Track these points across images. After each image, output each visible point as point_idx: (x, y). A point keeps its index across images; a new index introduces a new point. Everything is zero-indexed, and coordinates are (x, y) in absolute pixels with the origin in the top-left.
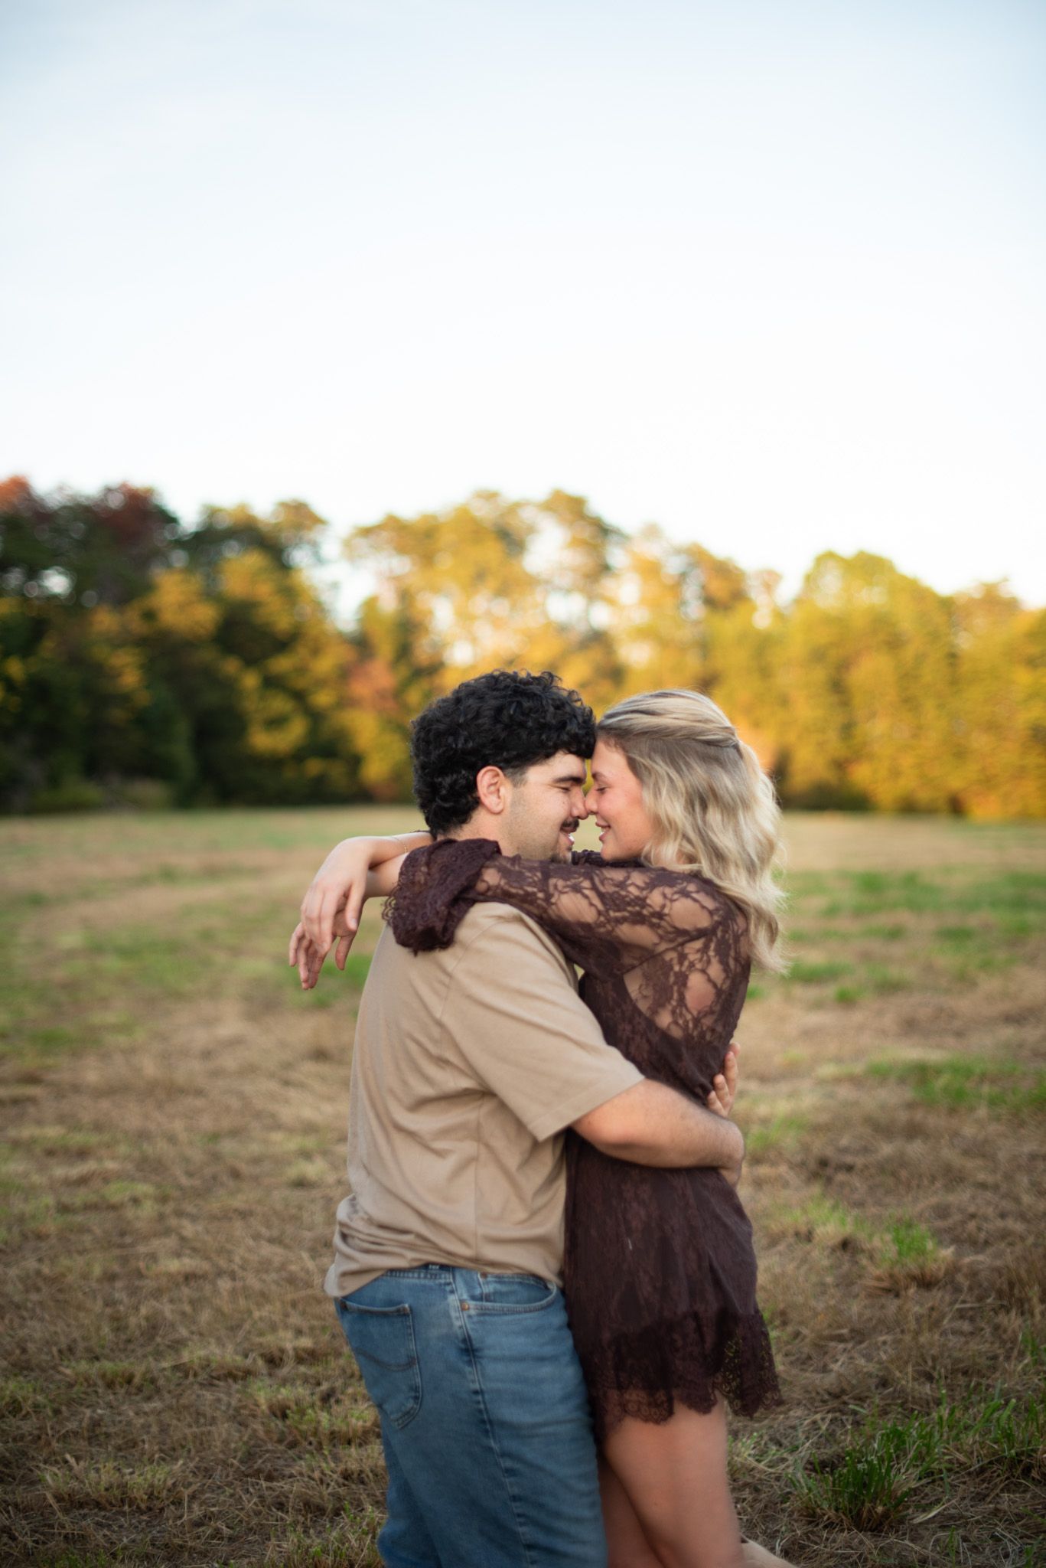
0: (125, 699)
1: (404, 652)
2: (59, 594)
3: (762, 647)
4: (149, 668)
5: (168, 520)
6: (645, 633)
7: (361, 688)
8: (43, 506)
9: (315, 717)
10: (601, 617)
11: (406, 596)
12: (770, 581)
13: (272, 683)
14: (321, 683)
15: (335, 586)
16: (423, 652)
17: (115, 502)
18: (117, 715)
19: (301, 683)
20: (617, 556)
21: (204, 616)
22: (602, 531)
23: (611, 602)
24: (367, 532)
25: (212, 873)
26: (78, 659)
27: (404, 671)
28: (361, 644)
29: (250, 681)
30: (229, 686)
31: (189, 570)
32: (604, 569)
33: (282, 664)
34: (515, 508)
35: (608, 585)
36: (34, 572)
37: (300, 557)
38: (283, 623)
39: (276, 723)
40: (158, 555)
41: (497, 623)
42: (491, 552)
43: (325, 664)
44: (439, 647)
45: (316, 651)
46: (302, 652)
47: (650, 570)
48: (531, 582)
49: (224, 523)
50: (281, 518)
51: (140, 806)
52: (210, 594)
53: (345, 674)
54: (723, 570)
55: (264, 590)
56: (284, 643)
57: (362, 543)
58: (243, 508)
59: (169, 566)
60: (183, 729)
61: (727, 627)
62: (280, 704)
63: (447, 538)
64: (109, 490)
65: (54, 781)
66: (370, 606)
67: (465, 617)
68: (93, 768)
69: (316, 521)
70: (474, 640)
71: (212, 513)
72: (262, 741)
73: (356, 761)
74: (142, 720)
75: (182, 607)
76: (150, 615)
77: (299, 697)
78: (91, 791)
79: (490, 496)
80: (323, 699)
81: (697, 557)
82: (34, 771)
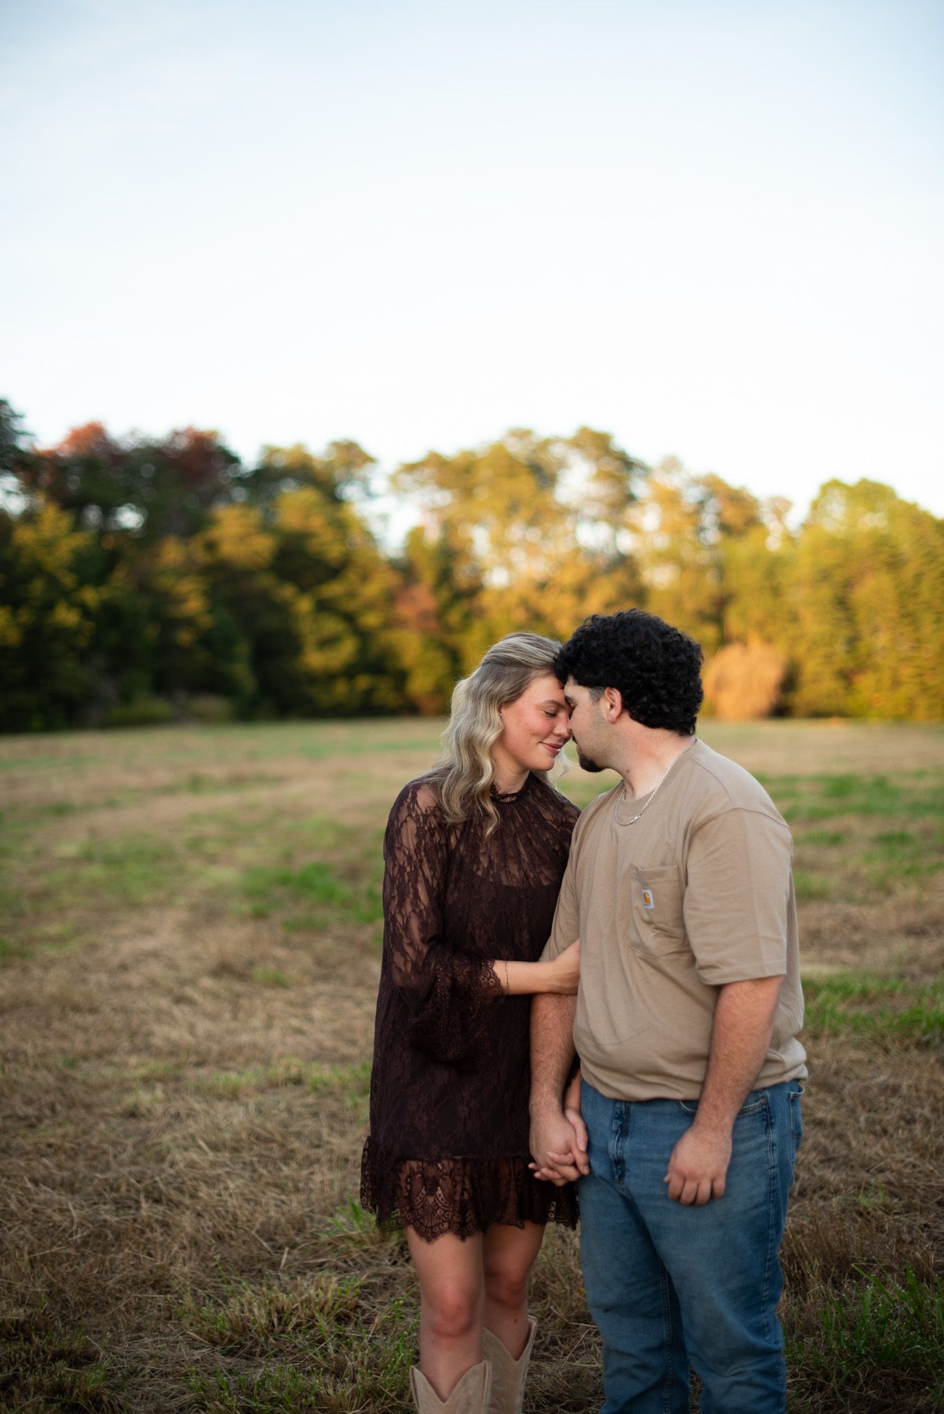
0: (189, 622)
1: (445, 576)
2: (133, 529)
3: (773, 568)
4: (211, 594)
5: (231, 460)
6: (665, 557)
7: (405, 610)
8: (117, 449)
9: (364, 636)
10: (626, 543)
11: (448, 526)
12: (781, 508)
13: (324, 607)
14: (370, 606)
15: (384, 518)
16: (462, 576)
17: (183, 443)
18: (184, 637)
19: (351, 606)
20: (639, 488)
21: (263, 545)
22: (627, 464)
23: (635, 529)
24: (411, 468)
25: (237, 782)
26: (144, 587)
27: (445, 594)
28: (406, 571)
29: (304, 605)
30: (283, 609)
31: (249, 504)
32: (630, 499)
33: (334, 589)
34: (546, 444)
35: (632, 513)
36: (108, 510)
37: (350, 492)
38: (334, 552)
39: (327, 643)
40: (220, 493)
41: (532, 550)
42: (525, 485)
43: (372, 589)
44: (478, 572)
45: (365, 578)
46: (352, 576)
47: (670, 499)
48: (564, 512)
49: (281, 462)
50: (334, 456)
51: (205, 720)
52: (266, 527)
53: (391, 598)
54: (736, 498)
55: (317, 522)
56: (335, 571)
57: (407, 479)
58: (299, 448)
59: (230, 501)
60: (243, 649)
61: (742, 550)
62: (332, 625)
63: (484, 473)
64: (176, 434)
65: (126, 698)
66: (416, 536)
67: (501, 544)
68: (161, 686)
69: (367, 459)
70: (509, 565)
71: (272, 451)
72: (315, 659)
73: (401, 677)
74: (206, 640)
75: (242, 539)
76: (211, 546)
77: (350, 618)
78: (160, 707)
79: (523, 434)
80: (371, 620)
81: (714, 488)
82: (108, 688)
